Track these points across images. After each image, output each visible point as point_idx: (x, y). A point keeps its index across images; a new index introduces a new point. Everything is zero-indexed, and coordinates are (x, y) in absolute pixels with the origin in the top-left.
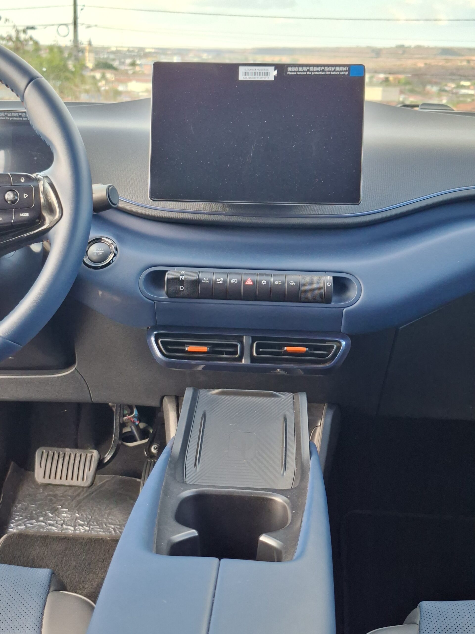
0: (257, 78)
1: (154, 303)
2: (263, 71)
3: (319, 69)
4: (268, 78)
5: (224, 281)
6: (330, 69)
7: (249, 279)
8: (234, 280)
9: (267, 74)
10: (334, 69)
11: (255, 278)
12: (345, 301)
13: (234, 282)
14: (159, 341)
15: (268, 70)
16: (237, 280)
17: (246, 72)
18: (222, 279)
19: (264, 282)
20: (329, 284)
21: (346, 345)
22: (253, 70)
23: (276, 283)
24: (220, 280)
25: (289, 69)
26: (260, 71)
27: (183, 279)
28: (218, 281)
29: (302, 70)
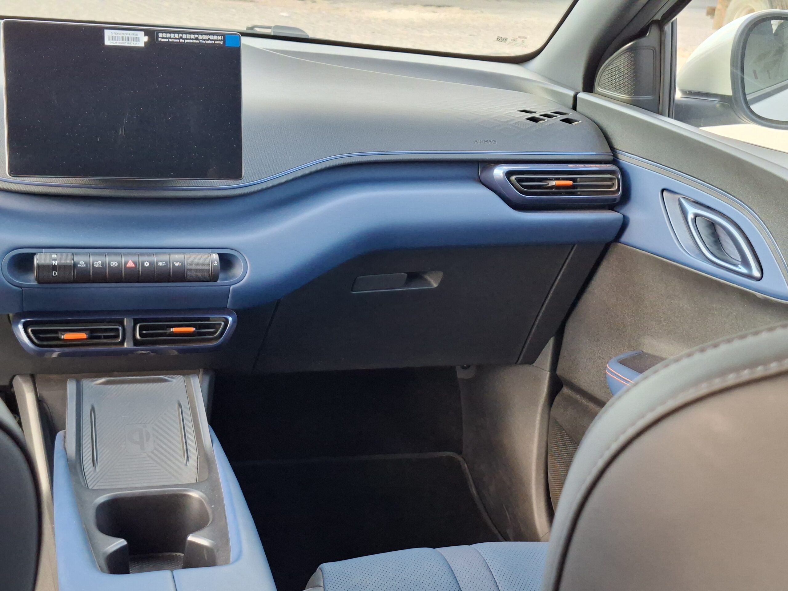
0: (125, 43)
1: (21, 289)
2: (132, 36)
3: (192, 36)
4: (137, 44)
5: (102, 264)
6: (204, 37)
7: (130, 261)
8: (114, 262)
9: (137, 39)
10: (208, 37)
11: (136, 258)
12: (230, 278)
13: (114, 265)
14: (29, 330)
15: (137, 35)
16: (117, 263)
17: (112, 36)
18: (100, 262)
19: (147, 264)
20: (215, 263)
21: (234, 321)
22: (120, 34)
23: (160, 264)
24: (97, 263)
25: (160, 35)
26: (128, 36)
27: (56, 264)
28: (96, 265)
29: (174, 36)
